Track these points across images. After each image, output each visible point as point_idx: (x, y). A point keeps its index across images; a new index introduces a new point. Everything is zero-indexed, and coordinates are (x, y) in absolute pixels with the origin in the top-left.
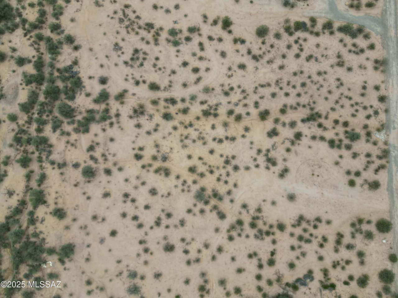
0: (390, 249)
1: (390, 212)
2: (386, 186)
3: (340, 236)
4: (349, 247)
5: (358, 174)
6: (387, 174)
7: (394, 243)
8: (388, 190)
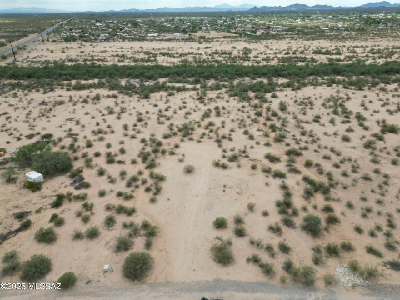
0: (87, 281)
1: (167, 284)
2: (225, 277)
3: (130, 212)
4: (110, 222)
5: (240, 233)
6: (254, 280)
7: (99, 287)
8: (217, 281)
